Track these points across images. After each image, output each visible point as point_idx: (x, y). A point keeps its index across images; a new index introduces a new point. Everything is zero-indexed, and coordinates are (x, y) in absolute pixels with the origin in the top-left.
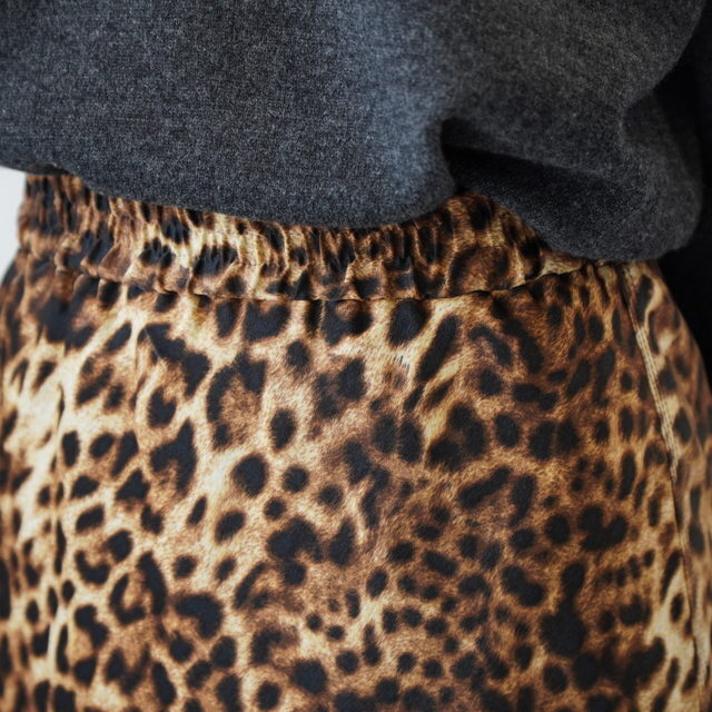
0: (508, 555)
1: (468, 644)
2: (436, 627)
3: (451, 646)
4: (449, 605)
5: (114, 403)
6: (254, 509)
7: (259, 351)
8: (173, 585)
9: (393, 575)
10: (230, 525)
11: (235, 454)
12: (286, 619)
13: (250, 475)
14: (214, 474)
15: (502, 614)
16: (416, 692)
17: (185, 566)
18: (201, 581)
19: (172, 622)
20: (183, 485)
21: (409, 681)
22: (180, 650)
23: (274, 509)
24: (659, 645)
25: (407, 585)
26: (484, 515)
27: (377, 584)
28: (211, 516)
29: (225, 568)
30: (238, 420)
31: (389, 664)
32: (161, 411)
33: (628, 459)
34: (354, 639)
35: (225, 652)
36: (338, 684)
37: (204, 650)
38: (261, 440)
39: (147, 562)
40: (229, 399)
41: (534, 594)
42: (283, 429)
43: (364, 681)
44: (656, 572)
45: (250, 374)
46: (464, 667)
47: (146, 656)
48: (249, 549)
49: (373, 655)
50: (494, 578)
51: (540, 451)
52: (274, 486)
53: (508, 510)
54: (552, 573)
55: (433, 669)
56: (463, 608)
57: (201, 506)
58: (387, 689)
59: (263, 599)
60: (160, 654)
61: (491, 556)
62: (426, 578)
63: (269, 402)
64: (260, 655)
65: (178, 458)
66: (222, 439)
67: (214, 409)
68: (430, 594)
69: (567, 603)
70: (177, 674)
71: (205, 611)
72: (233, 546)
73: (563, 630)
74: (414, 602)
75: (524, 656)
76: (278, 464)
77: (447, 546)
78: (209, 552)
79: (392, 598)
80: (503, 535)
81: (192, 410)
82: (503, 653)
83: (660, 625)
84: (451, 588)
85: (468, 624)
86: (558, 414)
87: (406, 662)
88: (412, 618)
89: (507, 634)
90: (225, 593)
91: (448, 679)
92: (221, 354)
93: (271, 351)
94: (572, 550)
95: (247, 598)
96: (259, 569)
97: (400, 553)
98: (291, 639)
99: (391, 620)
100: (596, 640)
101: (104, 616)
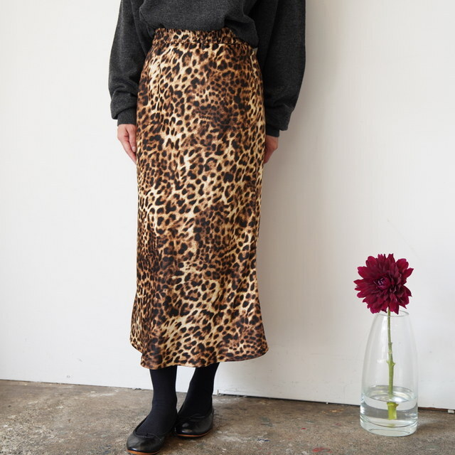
0: (230, 85)
1: (222, 99)
2: (217, 96)
3: (220, 99)
4: (220, 92)
5: (167, 62)
6: (189, 77)
7: (191, 50)
8: (174, 90)
9: (211, 87)
10: (185, 79)
11: (186, 68)
12: (193, 94)
13: (188, 71)
14: (182, 71)
15: (228, 94)
16: (213, 106)
17: (177, 86)
18: (179, 88)
19: (174, 96)
20: (177, 73)
21: (212, 105)
22: (175, 100)
23: (192, 76)
24: (250, 106)
25: (213, 88)
26: (226, 78)
27: (208, 88)
28: (182, 78)
29: (183, 86)
30: (187, 62)
31: (210, 101)
32: (175, 61)
33: (248, 74)
34: (204, 97)
35: (182, 100)
36: (201, 105)
37: (179, 100)
38: (191, 65)
39: (171, 87)
40: (186, 58)
41: (233, 92)
42: (194, 63)
43: (205, 104)
44: (251, 94)
45: (189, 54)
46: (221, 103)
47: (170, 103)
48: (188, 83)
49: (207, 100)
50: (227, 88)
51: (235, 69)
52: (193, 72)
53: (230, 78)
54: (236, 89)
55: (216, 103)
56: (222, 93)
57: (180, 76)
58: (209, 105)
59: (190, 91)
60: (172, 102)
61: (227, 85)
62: (216, 87)
63: (192, 59)
64: (188, 101)
65: (177, 69)
66: (184, 65)
67: (183, 60)
68: (217, 90)
69: (238, 95)
70: (174, 105)
71: (179, 94)
72: (185, 83)
73: (237, 99)
74: (214, 91)
75: (231, 102)
76: (193, 69)
77: (220, 83)
78: (181, 83)
79: (210, 90)
80: (229, 82)
81: (180, 61)
82: (228, 101)
83: (250, 102)
84: (220, 89)
85: (223, 96)
86: (238, 63)
87: (212, 101)
88: (214, 94)
89: (228, 98)
90: (183, 91)
91: (219, 104)
92: (185, 51)
93: (193, 51)
94: (239, 86)
95: (187, 91)
96: (189, 86)
97: (212, 83)
98: (194, 98)
99: (210, 94)
100: (242, 102)
101: (164, 98)
